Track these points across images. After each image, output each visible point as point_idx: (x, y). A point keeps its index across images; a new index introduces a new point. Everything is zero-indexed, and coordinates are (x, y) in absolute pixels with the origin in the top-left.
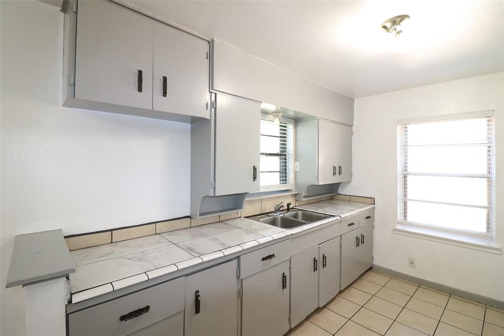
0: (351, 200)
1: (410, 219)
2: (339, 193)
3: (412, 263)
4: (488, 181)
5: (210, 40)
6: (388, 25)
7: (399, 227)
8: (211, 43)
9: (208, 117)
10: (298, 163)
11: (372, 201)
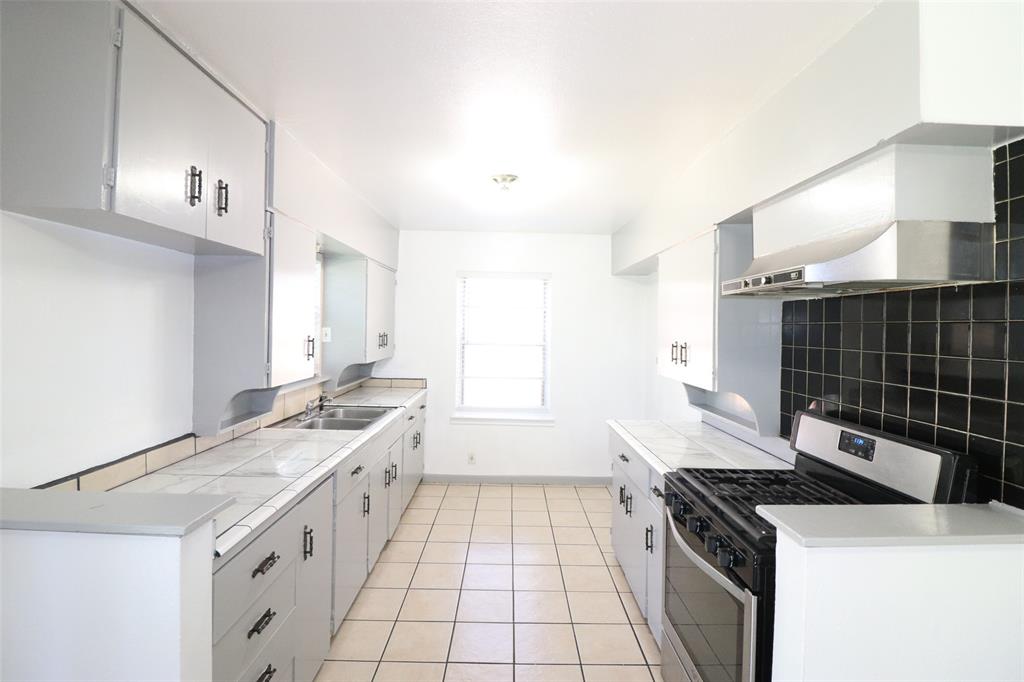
0: (391, 384)
1: (467, 403)
2: (373, 376)
3: (472, 458)
4: (544, 349)
5: (268, 122)
6: (499, 179)
7: (457, 415)
8: (270, 127)
9: (262, 252)
10: (328, 330)
11: (422, 383)
